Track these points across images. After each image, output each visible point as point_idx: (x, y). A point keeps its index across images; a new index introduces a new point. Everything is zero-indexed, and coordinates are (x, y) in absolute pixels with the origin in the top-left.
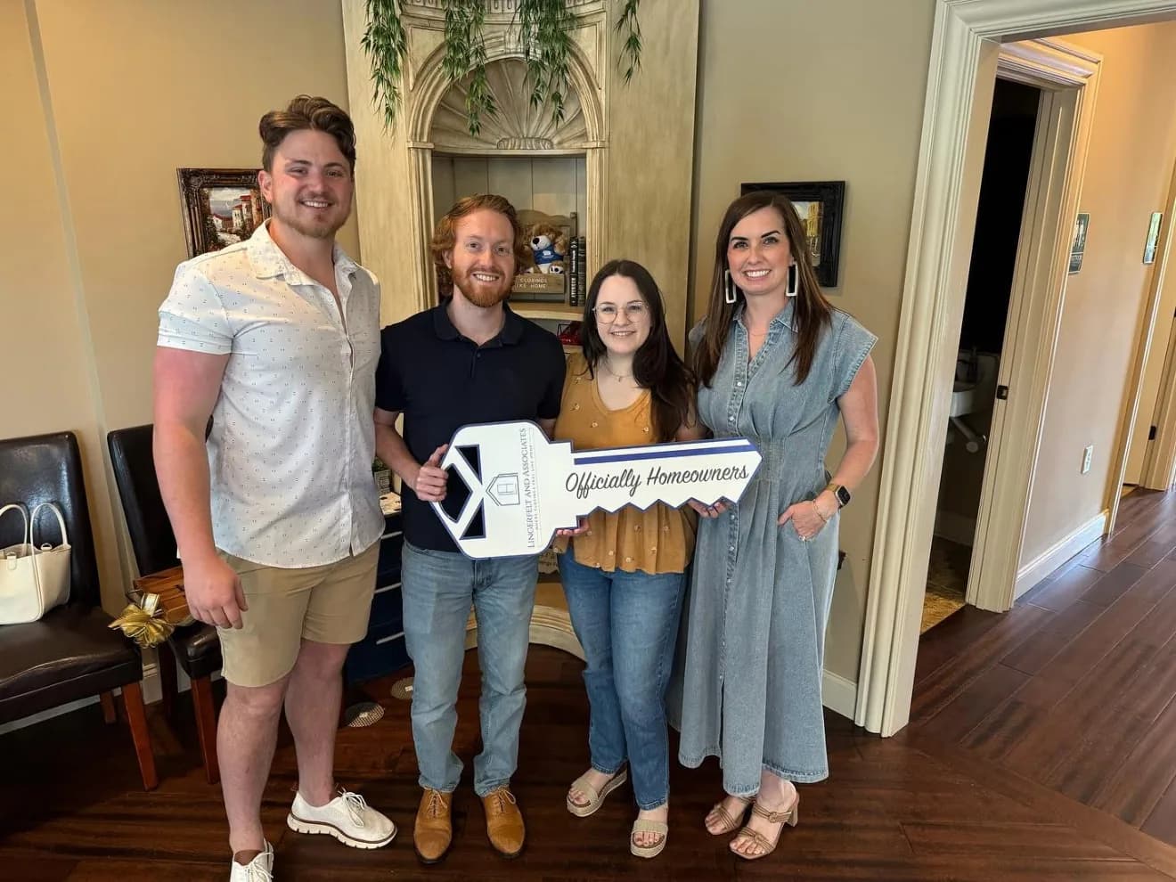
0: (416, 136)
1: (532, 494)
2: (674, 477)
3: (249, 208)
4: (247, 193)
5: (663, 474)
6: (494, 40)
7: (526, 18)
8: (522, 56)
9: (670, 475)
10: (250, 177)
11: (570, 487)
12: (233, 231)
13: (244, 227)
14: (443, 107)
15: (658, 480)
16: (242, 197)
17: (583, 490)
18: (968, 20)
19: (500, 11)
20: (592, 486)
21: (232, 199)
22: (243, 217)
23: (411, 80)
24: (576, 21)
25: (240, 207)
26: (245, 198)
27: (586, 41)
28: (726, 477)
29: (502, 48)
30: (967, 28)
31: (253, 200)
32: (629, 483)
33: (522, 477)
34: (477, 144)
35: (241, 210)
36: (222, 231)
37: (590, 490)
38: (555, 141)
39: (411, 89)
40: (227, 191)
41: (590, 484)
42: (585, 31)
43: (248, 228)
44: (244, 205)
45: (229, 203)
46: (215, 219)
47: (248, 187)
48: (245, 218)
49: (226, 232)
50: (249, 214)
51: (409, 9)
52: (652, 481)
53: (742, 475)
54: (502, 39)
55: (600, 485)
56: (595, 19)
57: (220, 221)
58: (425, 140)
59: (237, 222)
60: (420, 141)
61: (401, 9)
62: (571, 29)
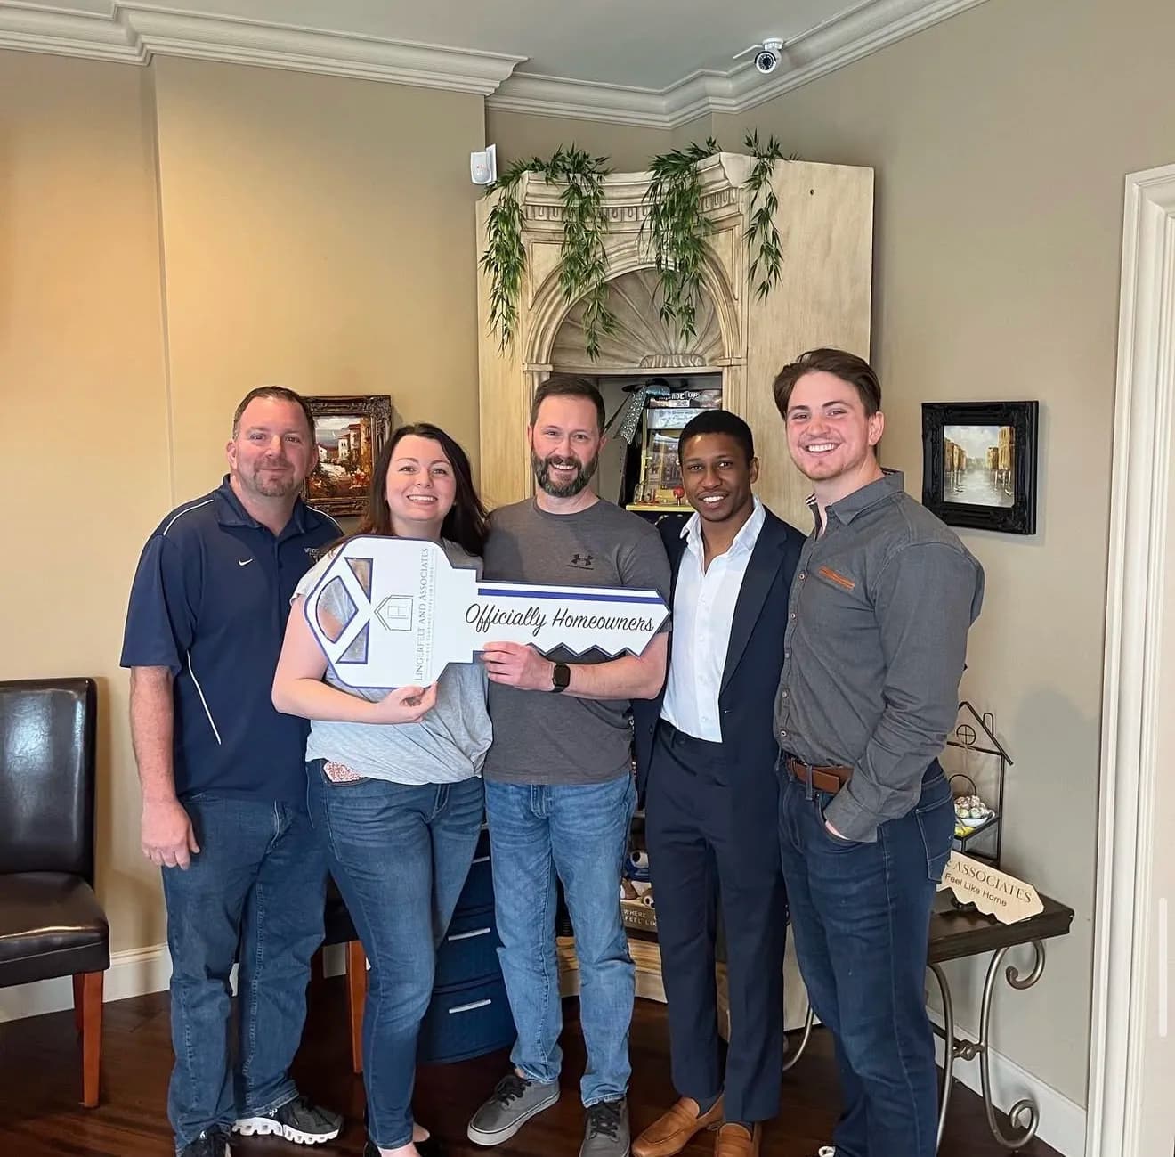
0: (533, 357)
1: (427, 620)
2: (581, 621)
3: (357, 437)
4: (356, 421)
5: (570, 617)
6: (627, 251)
7: (657, 226)
8: (654, 265)
9: (577, 619)
10: (361, 404)
11: (470, 619)
12: (338, 462)
13: (350, 458)
14: (568, 323)
15: (564, 622)
16: (350, 426)
17: (483, 624)
18: (1163, 204)
19: (634, 218)
20: (493, 621)
21: (339, 428)
22: (350, 448)
23: (530, 299)
24: (713, 226)
25: (348, 436)
26: (353, 427)
27: (723, 246)
28: (632, 627)
29: (636, 258)
30: (1163, 212)
31: (363, 429)
32: (533, 622)
33: (418, 601)
34: (616, 363)
35: (349, 440)
36: (326, 462)
37: (492, 624)
38: (707, 357)
39: (530, 307)
40: (335, 419)
41: (491, 618)
42: (722, 236)
43: (354, 458)
44: (352, 434)
45: (336, 431)
46: (320, 448)
47: (358, 415)
48: (352, 447)
49: (330, 463)
50: (357, 444)
51: (529, 224)
52: (557, 623)
53: (648, 628)
54: (636, 249)
55: (503, 620)
56: (731, 223)
57: (325, 451)
58: (543, 362)
59: (343, 451)
60: (537, 363)
61: (522, 225)
62: (706, 235)
